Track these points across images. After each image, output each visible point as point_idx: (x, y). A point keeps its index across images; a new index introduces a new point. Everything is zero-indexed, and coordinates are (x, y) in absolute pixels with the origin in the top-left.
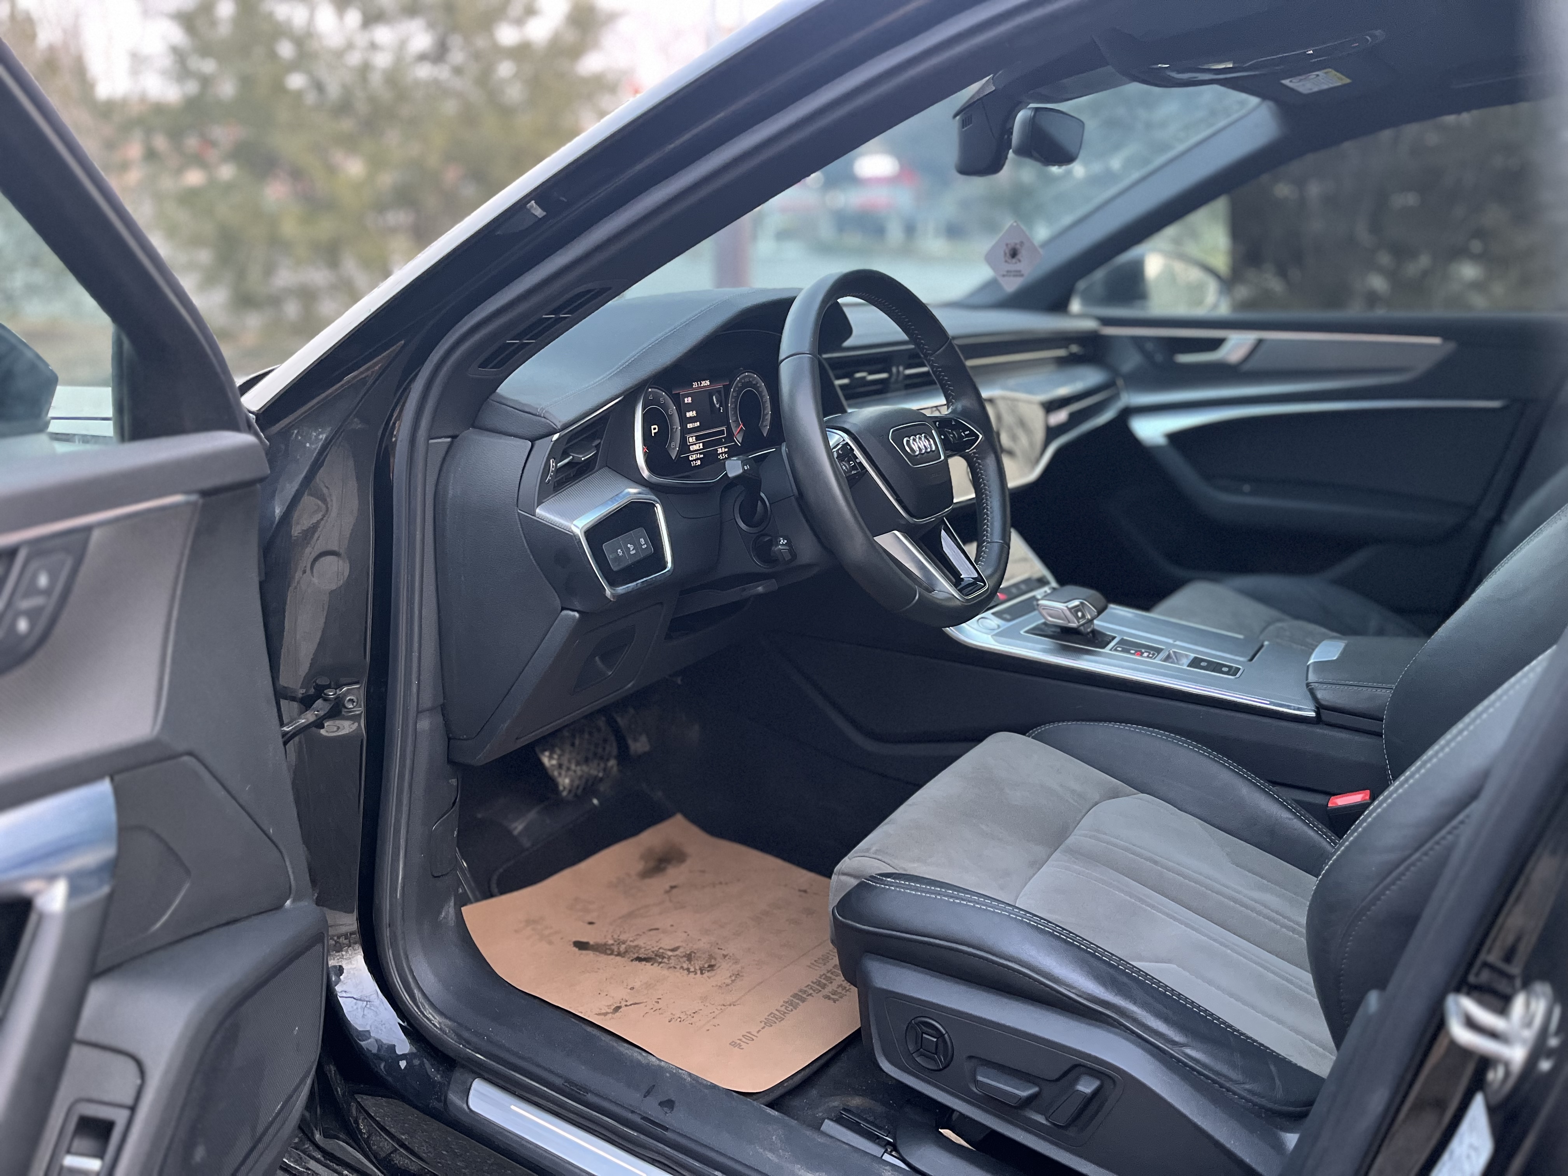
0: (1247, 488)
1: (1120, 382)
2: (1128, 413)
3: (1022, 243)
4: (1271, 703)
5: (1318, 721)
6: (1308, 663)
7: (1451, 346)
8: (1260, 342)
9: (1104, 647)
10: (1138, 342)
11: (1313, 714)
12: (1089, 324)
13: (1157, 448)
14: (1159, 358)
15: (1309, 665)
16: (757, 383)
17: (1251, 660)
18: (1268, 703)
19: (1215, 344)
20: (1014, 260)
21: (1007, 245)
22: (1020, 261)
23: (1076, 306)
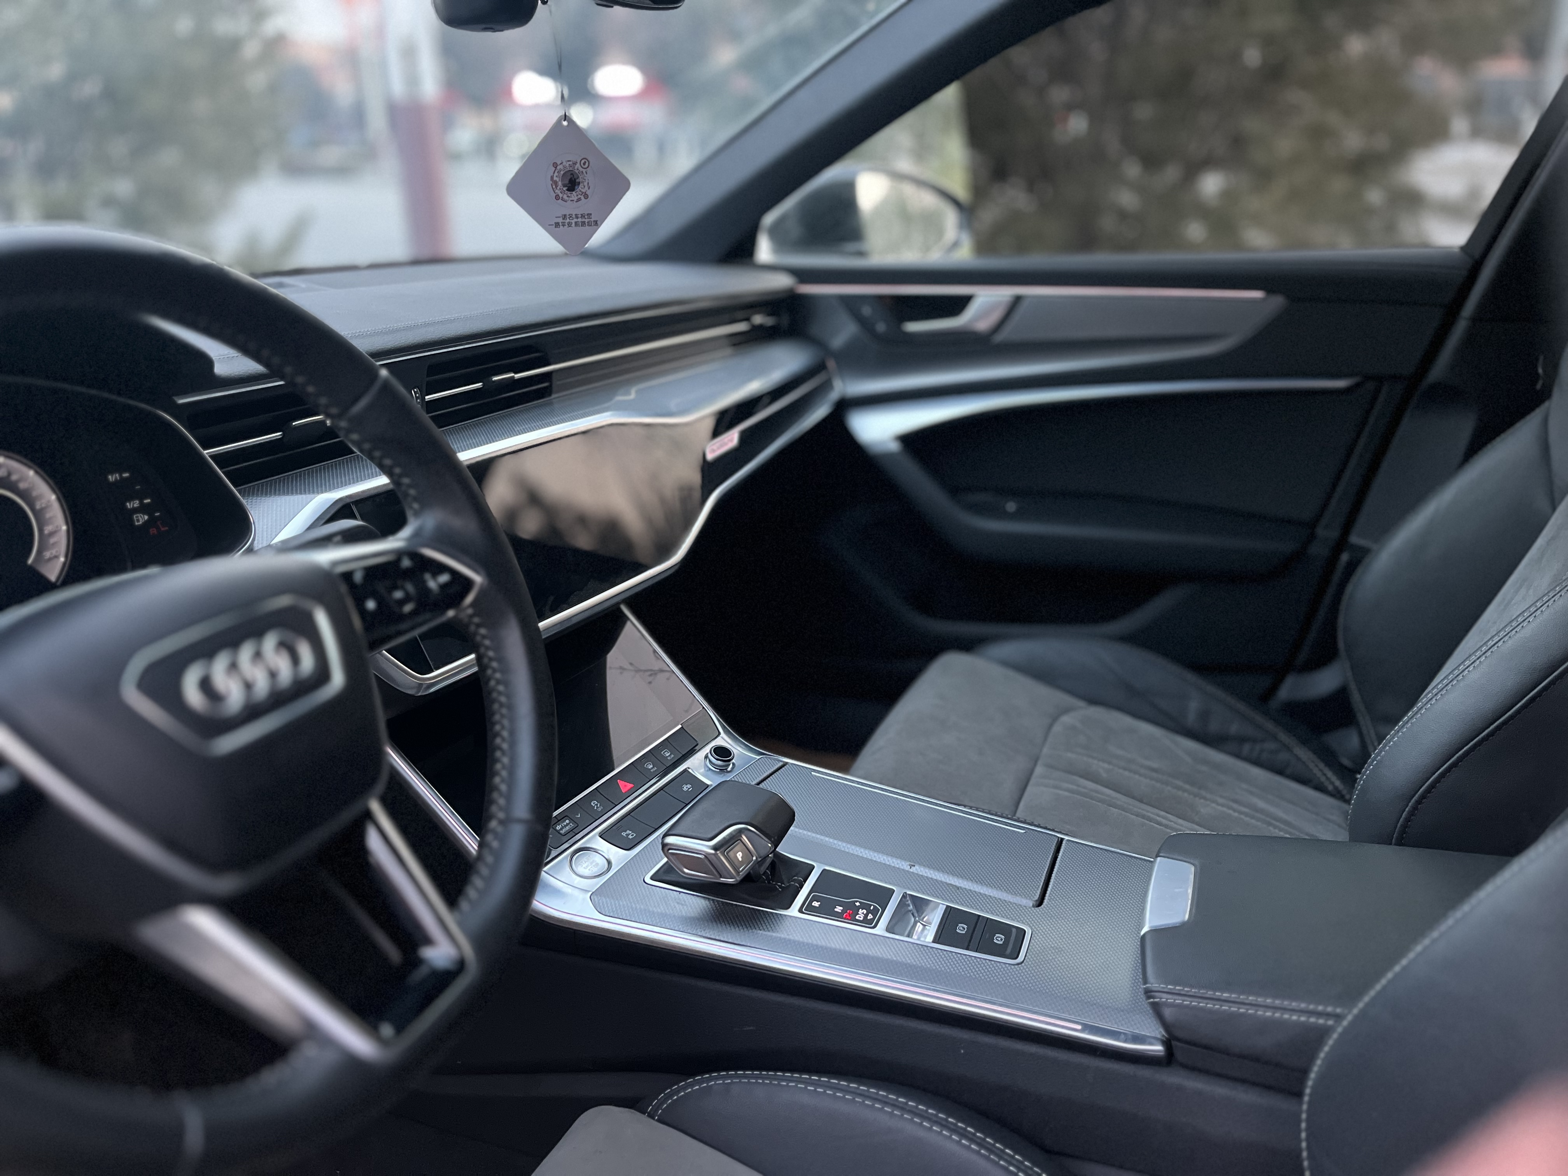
0: (1011, 506)
1: (831, 364)
2: (844, 406)
3: (585, 161)
4: (1087, 1028)
5: (1168, 1060)
6: (1142, 933)
7: (1278, 301)
8: (1017, 300)
9: (788, 907)
10: (850, 303)
11: (1158, 1048)
12: (782, 281)
13: (889, 456)
14: (881, 327)
15: (1144, 935)
16: (9, 474)
17: (1040, 902)
18: (1079, 1027)
19: (957, 305)
20: (574, 195)
21: (555, 165)
22: (586, 196)
23: (764, 251)
